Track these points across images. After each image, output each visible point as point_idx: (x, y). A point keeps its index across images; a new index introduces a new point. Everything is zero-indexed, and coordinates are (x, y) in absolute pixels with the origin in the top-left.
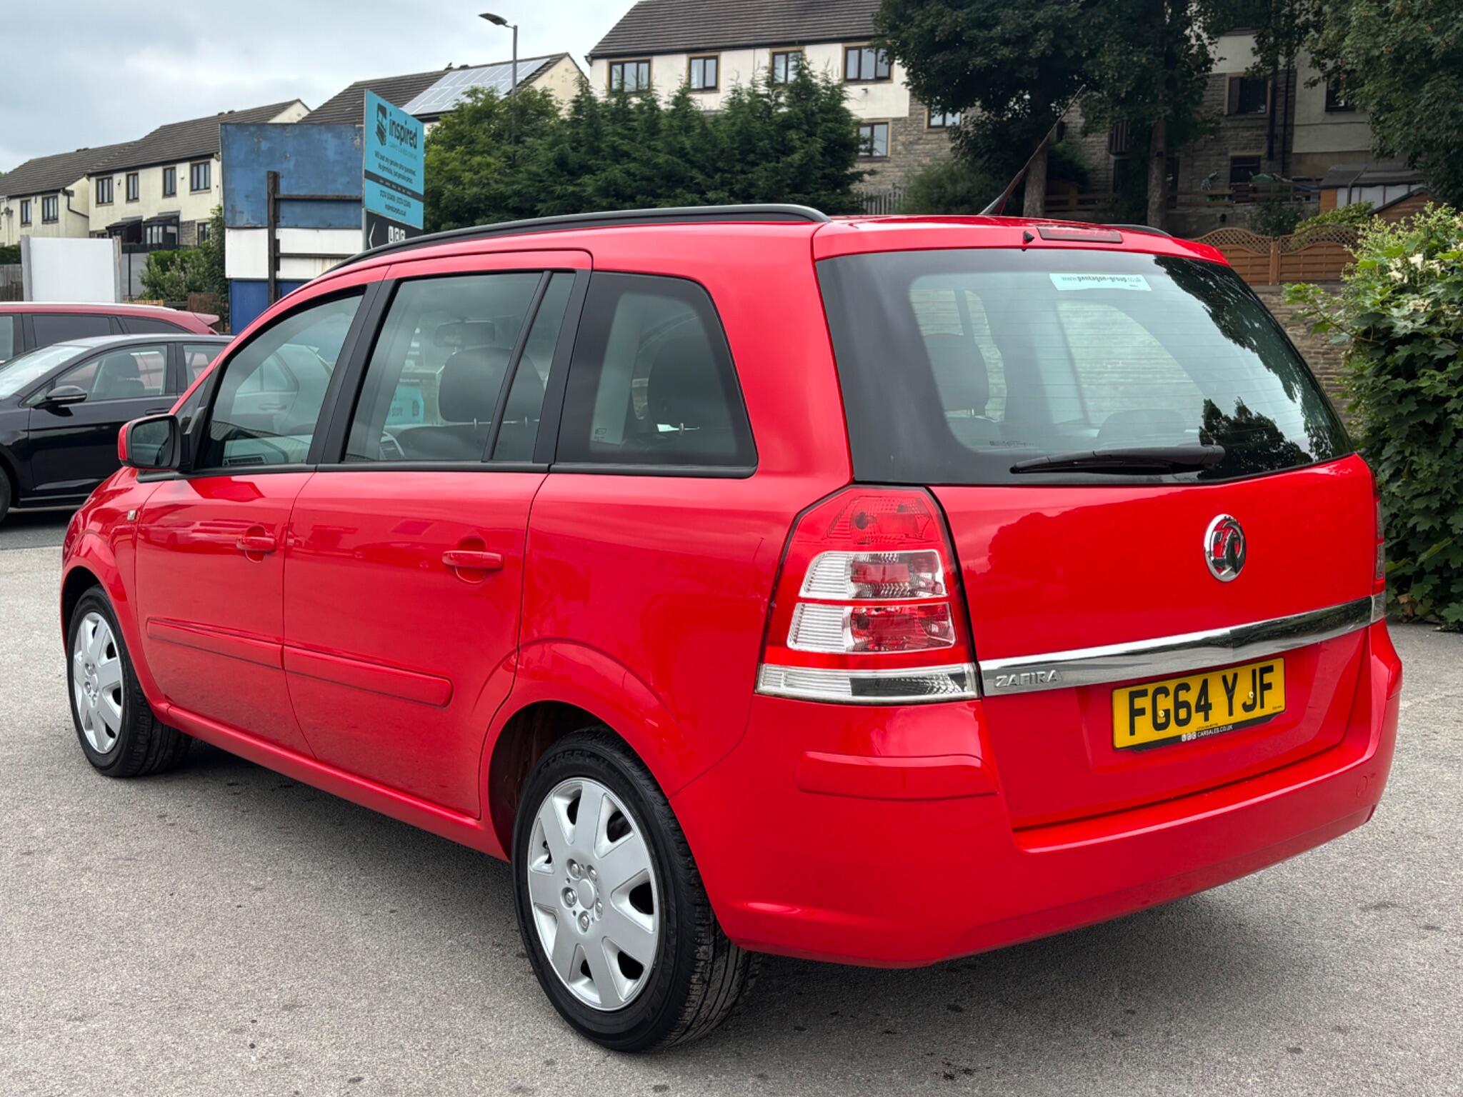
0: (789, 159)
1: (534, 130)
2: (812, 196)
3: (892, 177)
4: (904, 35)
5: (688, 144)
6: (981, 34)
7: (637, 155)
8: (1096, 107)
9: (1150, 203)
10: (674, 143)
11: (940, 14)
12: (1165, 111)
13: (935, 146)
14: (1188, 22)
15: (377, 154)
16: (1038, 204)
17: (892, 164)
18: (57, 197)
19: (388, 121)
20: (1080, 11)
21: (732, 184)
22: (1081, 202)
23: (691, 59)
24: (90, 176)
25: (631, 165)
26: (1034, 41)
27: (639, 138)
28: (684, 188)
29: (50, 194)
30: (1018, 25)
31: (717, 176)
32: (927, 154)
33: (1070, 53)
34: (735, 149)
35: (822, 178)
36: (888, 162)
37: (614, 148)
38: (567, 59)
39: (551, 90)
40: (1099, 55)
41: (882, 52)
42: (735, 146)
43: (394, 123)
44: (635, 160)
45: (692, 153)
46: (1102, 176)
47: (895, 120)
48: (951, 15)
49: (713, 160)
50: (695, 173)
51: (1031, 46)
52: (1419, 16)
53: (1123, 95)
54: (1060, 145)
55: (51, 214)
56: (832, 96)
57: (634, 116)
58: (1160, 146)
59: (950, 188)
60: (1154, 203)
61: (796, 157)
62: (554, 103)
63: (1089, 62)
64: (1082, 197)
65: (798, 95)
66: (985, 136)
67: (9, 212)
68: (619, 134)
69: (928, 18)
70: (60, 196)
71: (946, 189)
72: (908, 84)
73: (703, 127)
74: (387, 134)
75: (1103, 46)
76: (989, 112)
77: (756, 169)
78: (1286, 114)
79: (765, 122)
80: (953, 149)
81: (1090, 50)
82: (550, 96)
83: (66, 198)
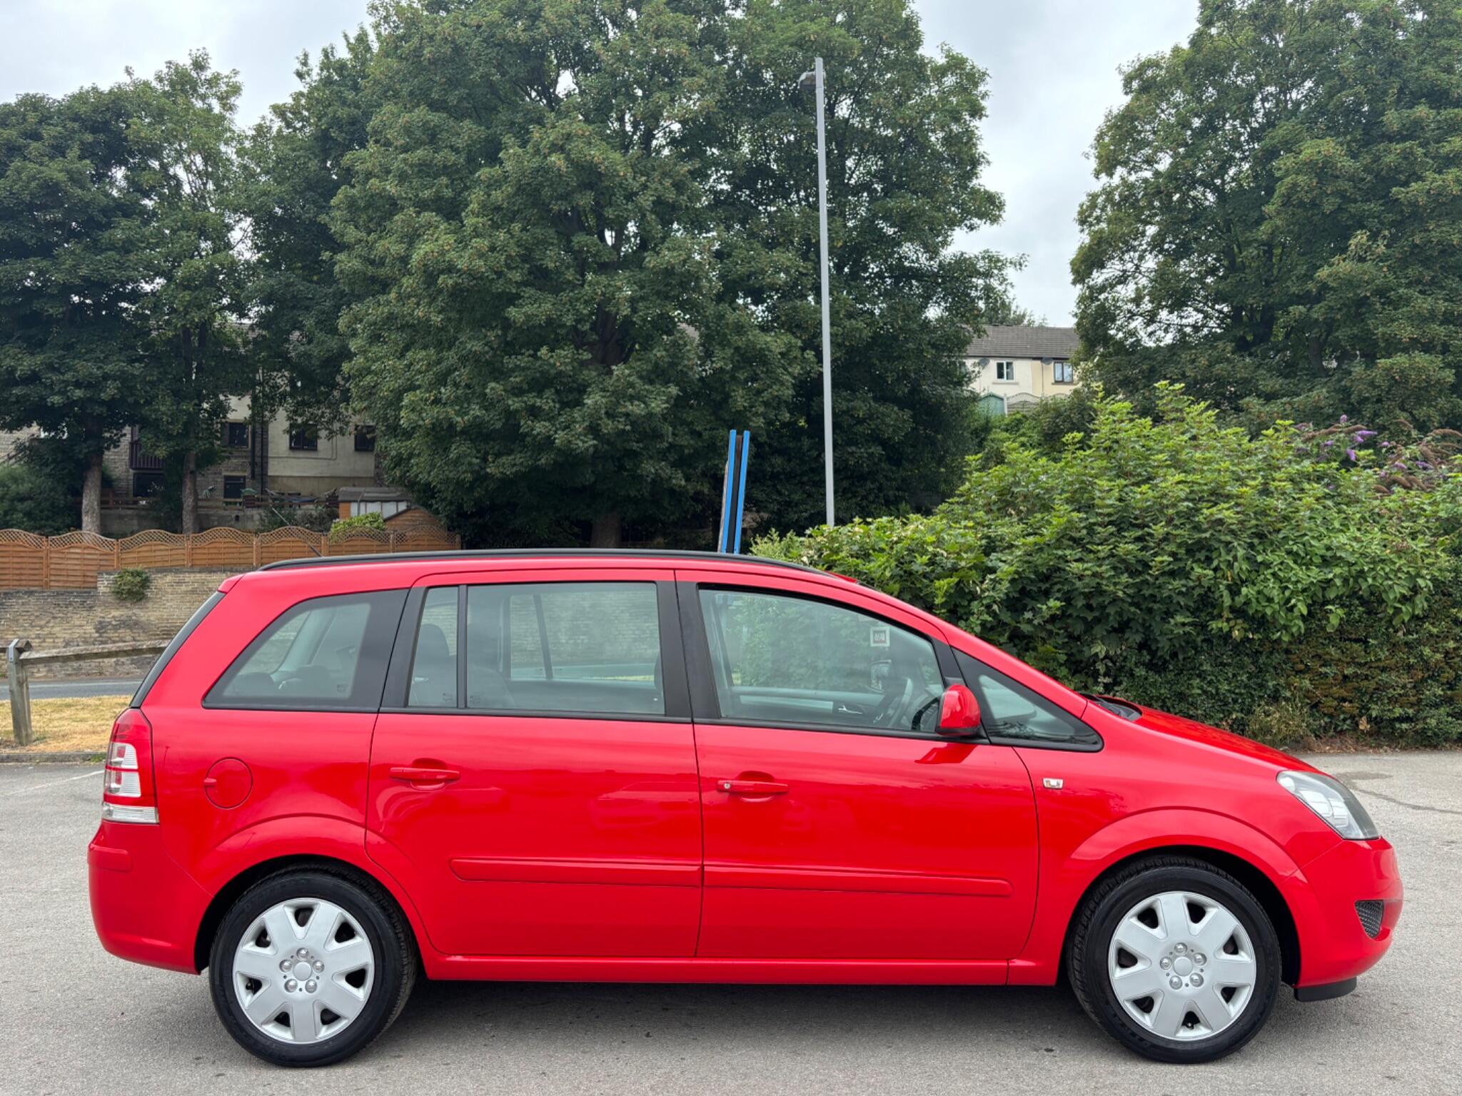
9: (185, 506)
16: (95, 503)
26: (105, 387)
30: (90, 373)
46: (123, 484)
51: (102, 390)
52: (445, 404)
58: (192, 466)
59: (13, 487)
60: (188, 506)
64: (118, 499)
71: (9, 488)
78: (262, 449)
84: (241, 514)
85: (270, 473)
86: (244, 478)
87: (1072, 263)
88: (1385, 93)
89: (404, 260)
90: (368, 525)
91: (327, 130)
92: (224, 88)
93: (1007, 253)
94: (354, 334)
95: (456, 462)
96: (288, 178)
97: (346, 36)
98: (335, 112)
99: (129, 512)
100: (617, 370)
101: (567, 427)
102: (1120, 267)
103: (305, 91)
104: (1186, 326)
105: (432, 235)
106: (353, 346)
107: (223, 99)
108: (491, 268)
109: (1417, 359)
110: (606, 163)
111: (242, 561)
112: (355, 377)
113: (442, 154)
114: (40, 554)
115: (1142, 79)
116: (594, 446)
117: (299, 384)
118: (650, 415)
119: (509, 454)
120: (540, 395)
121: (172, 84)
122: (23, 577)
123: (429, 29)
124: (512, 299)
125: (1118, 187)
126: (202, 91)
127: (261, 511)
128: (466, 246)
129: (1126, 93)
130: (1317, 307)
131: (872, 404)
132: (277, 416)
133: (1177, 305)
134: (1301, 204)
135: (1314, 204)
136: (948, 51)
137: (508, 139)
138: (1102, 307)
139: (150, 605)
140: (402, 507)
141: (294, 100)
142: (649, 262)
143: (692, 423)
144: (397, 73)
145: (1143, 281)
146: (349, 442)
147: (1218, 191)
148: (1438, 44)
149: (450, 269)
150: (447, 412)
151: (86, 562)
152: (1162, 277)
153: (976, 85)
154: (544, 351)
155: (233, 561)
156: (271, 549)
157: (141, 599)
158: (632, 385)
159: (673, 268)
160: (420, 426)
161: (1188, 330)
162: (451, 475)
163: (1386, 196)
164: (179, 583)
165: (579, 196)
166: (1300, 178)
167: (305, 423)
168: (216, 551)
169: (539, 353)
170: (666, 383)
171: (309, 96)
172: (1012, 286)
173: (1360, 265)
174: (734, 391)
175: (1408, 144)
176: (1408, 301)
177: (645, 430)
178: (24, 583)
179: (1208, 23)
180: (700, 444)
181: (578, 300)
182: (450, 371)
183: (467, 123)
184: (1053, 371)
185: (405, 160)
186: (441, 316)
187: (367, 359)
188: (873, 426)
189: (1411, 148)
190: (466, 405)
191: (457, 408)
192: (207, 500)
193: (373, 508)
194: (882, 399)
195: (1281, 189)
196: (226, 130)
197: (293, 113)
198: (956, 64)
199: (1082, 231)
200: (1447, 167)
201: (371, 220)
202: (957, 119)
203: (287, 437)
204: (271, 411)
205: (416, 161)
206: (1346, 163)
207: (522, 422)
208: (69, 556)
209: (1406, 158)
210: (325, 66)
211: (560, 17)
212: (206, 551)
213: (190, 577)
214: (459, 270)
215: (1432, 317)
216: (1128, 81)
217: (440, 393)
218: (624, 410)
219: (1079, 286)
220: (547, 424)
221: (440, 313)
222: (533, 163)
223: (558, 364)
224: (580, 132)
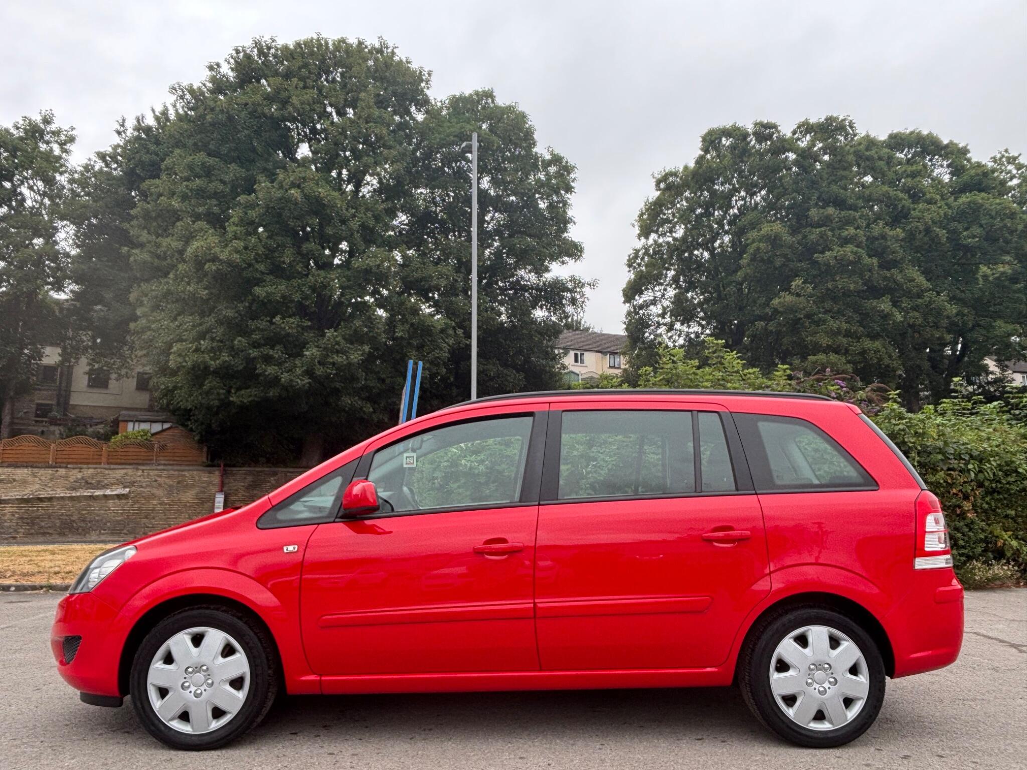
52: (203, 352)
78: (67, 385)
84: (45, 429)
85: (72, 402)
86: (52, 405)
87: (624, 291)
88: (810, 199)
89: (181, 252)
90: (139, 438)
91: (134, 168)
92: (63, 138)
93: (586, 279)
94: (141, 304)
95: (208, 393)
96: (103, 198)
97: (153, 111)
98: (141, 157)
100: (329, 333)
101: (290, 370)
102: (652, 294)
103: (121, 144)
104: (692, 333)
105: (202, 237)
106: (139, 312)
107: (62, 145)
108: (244, 261)
109: (831, 357)
110: (329, 198)
111: (41, 460)
112: (138, 333)
113: (213, 184)
115: (665, 183)
116: (309, 383)
117: (99, 341)
118: (350, 364)
119: (247, 388)
120: (272, 347)
121: (26, 131)
123: (212, 104)
124: (259, 282)
125: (652, 245)
126: (47, 137)
127: (61, 428)
128: (226, 246)
129: (657, 190)
130: (771, 323)
131: (500, 368)
132: (79, 362)
133: (686, 321)
134: (762, 260)
135: (770, 261)
136: (552, 151)
137: (261, 177)
138: (641, 318)
140: (166, 426)
141: (113, 149)
142: (355, 264)
143: (379, 372)
144: (186, 131)
145: (666, 303)
146: (132, 383)
147: (712, 251)
148: (838, 174)
149: (215, 259)
150: (204, 357)
152: (678, 300)
153: (569, 173)
154: (277, 319)
155: (32, 460)
156: (64, 452)
158: (338, 343)
159: (371, 268)
160: (184, 367)
161: (693, 336)
162: (203, 401)
163: (810, 259)
165: (309, 218)
166: (761, 244)
167: (101, 369)
168: (21, 452)
169: (274, 320)
170: (362, 343)
171: (124, 148)
172: (588, 299)
173: (797, 298)
174: (409, 352)
175: (823, 229)
176: (825, 321)
177: (347, 374)
179: (706, 151)
180: (384, 387)
181: (304, 285)
182: (209, 331)
183: (233, 166)
184: (607, 360)
185: (187, 186)
186: (207, 291)
187: (149, 321)
188: (500, 382)
189: (825, 231)
190: (218, 353)
191: (212, 355)
192: (22, 418)
193: (145, 426)
194: (505, 365)
195: (751, 250)
196: (62, 166)
197: (110, 157)
198: (556, 160)
199: (629, 271)
200: (846, 244)
201: (160, 226)
202: (557, 193)
203: (87, 377)
204: (75, 358)
205: (194, 187)
206: (787, 238)
207: (258, 366)
209: (822, 237)
210: (138, 128)
211: (302, 103)
212: (14, 452)
214: (221, 260)
215: (839, 332)
216: (658, 183)
217: (200, 344)
218: (331, 360)
219: (628, 305)
220: (276, 368)
221: (205, 289)
222: (279, 194)
223: (287, 328)
224: (312, 177)
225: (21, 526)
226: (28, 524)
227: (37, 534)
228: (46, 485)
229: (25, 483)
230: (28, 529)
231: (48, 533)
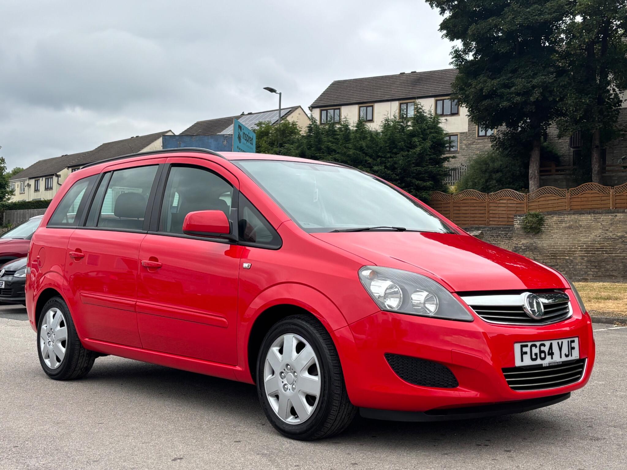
0: (414, 151)
1: (289, 140)
2: (425, 168)
3: (460, 161)
4: (467, 93)
5: (364, 144)
6: (506, 91)
7: (339, 151)
8: (564, 124)
9: (593, 171)
10: (357, 145)
11: (485, 82)
12: (599, 125)
13: (481, 145)
14: (609, 83)
15: (238, 147)
16: (536, 172)
17: (460, 155)
18: (52, 178)
19: (242, 132)
20: (555, 79)
21: (385, 163)
22: (557, 171)
23: (360, 107)
24: (69, 167)
25: (336, 156)
26: (533, 93)
27: (340, 143)
28: (362, 166)
29: (49, 176)
30: (524, 86)
31: (379, 160)
32: (478, 149)
33: (551, 99)
34: (387, 146)
35: (429, 160)
36: (458, 153)
37: (328, 148)
38: (300, 109)
39: (297, 122)
40: (565, 99)
41: (456, 101)
42: (387, 145)
43: (244, 133)
44: (338, 153)
45: (366, 149)
46: (566, 158)
47: (461, 133)
48: (491, 82)
49: (376, 152)
50: (367, 158)
51: (531, 96)
53: (578, 118)
54: (545, 143)
55: (49, 186)
56: (434, 122)
57: (338, 133)
58: (597, 143)
59: (491, 165)
60: (595, 170)
61: (418, 149)
62: (298, 128)
63: (560, 103)
64: (558, 168)
65: (417, 121)
66: (509, 139)
67: (29, 185)
68: (330, 141)
69: (479, 84)
70: (54, 177)
71: (489, 165)
72: (469, 116)
73: (371, 136)
74: (242, 138)
75: (567, 95)
76: (510, 128)
77: (398, 155)
79: (401, 134)
80: (492, 146)
81: (560, 97)
82: (296, 125)
83: (57, 178)
99: (561, 177)
111: (602, 206)
114: (484, 204)
122: (476, 219)
139: (543, 236)
151: (509, 209)
156: (623, 197)
157: (538, 232)
164: (561, 222)
168: (585, 199)
178: (476, 222)
208: (499, 205)
212: (579, 200)
213: (567, 218)
225: (590, 269)
226: (596, 266)
227: (605, 276)
228: (607, 230)
229: (589, 228)
230: (597, 272)
231: (613, 276)
